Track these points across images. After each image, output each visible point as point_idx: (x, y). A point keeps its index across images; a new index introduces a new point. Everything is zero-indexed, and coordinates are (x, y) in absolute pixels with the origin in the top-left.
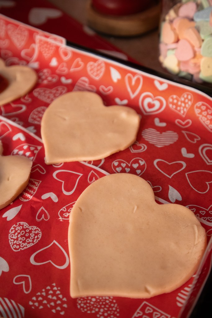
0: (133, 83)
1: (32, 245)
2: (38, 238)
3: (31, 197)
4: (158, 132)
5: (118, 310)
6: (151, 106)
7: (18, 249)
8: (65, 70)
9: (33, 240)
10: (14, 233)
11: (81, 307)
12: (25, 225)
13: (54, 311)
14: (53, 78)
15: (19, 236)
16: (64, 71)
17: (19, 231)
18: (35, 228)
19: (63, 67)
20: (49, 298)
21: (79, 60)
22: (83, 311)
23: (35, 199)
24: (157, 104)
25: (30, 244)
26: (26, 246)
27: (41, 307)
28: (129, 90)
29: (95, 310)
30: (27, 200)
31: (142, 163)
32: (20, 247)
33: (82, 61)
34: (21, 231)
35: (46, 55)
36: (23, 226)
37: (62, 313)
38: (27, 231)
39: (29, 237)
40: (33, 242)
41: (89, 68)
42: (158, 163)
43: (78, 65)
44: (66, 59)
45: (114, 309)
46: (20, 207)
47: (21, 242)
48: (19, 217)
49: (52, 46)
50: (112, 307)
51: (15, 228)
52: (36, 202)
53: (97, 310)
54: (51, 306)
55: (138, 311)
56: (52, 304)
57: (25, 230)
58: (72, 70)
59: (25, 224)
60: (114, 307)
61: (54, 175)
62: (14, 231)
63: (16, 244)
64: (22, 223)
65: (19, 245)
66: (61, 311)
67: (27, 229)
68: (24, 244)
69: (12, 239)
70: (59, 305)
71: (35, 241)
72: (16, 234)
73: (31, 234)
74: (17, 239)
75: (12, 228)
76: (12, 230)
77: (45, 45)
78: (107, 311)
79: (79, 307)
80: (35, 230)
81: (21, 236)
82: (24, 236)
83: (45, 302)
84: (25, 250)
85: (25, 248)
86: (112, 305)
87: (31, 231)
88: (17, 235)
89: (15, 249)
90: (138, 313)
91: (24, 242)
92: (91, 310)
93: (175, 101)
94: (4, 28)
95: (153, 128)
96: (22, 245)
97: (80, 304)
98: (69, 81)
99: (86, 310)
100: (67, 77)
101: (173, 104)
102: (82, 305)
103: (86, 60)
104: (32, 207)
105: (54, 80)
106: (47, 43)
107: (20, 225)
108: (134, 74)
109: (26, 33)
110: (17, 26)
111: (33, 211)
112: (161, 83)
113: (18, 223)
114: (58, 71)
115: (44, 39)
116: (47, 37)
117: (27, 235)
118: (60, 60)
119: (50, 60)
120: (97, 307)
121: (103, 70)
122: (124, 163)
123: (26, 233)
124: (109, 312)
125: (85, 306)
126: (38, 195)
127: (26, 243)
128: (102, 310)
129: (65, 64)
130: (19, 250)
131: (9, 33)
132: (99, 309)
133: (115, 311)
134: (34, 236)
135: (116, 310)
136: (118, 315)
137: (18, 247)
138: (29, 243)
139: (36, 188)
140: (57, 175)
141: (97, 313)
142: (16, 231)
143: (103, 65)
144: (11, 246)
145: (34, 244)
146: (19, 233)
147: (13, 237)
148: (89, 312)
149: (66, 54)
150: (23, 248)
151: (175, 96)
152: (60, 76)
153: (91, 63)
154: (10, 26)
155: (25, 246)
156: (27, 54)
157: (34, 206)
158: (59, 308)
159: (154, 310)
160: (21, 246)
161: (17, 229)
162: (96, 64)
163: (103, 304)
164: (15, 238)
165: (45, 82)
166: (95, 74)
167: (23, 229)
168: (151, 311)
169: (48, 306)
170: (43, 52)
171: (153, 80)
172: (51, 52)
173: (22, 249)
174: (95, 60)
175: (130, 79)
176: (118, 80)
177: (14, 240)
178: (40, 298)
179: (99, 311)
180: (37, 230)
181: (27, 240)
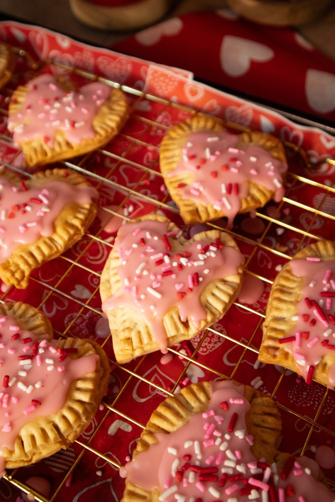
5: (333, 401)
7: (206, 352)
9: (219, 339)
22: (297, 405)
25: (217, 343)
26: (214, 347)
29: (309, 403)
32: (207, 349)
39: (213, 337)
47: (207, 344)
53: (312, 403)
65: (206, 347)
68: (211, 345)
69: (195, 342)
79: (292, 401)
84: (214, 351)
85: (213, 349)
89: (203, 352)
91: (210, 343)
92: (306, 403)
96: (209, 346)
97: (292, 399)
102: (295, 399)
117: (210, 335)
120: (310, 400)
125: (298, 401)
127: (212, 344)
128: (316, 403)
130: (208, 352)
132: (314, 401)
133: (329, 403)
135: (331, 402)
136: (334, 406)
137: (205, 349)
138: (215, 343)
141: (312, 406)
145: (222, 343)
146: (201, 334)
148: (304, 405)
150: (211, 349)
155: (212, 347)
160: (208, 348)
163: (315, 397)
164: (199, 340)
173: (211, 351)
179: (314, 404)
180: (219, 326)
181: (212, 341)
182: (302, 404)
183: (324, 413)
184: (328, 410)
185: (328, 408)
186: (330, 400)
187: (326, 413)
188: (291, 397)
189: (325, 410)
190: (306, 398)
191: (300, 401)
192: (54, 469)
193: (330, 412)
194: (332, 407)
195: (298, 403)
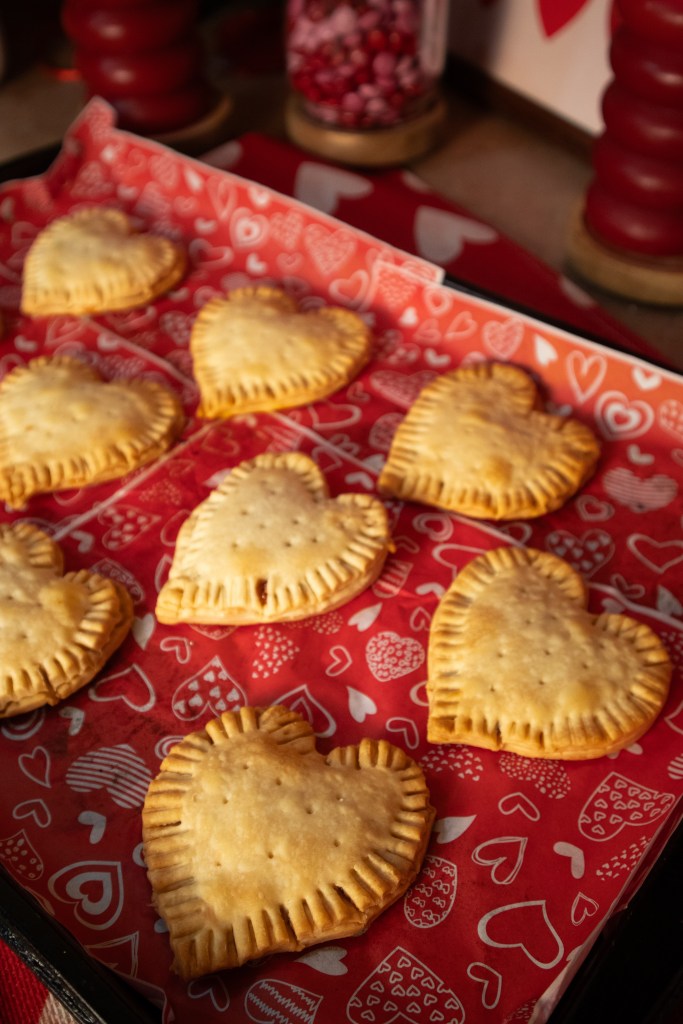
0: (585, 369)
1: (409, 670)
2: (418, 660)
3: (396, 591)
4: (637, 479)
5: (569, 782)
6: (620, 419)
7: (386, 678)
8: (435, 335)
9: (412, 662)
10: (376, 652)
11: (507, 771)
12: (393, 638)
13: (461, 775)
14: (408, 350)
15: (385, 655)
16: (432, 337)
17: (383, 649)
18: (410, 641)
19: (429, 328)
20: (451, 758)
21: (465, 316)
22: (511, 776)
23: (406, 594)
24: (634, 418)
25: (406, 669)
26: (400, 672)
27: (439, 769)
28: (574, 384)
29: (530, 777)
30: (389, 596)
31: (605, 540)
32: (390, 674)
33: (474, 318)
34: (387, 647)
35: (392, 300)
36: (389, 638)
37: (476, 779)
38: (399, 646)
39: (403, 657)
40: (411, 666)
41: (486, 334)
42: (638, 544)
43: (462, 327)
44: (437, 311)
45: (562, 780)
46: (378, 607)
47: (390, 666)
48: (381, 623)
49: (408, 284)
50: (559, 777)
51: (376, 643)
52: (407, 599)
53: (534, 777)
54: (456, 768)
55: (603, 784)
56: (458, 765)
57: (394, 645)
58: (451, 335)
59: (393, 636)
60: (561, 777)
61: (436, 553)
62: (374, 649)
63: (382, 669)
64: (387, 634)
65: (388, 670)
66: (474, 775)
67: (397, 643)
68: (397, 669)
69: (373, 661)
70: (468, 766)
71: (415, 664)
72: (380, 653)
73: (405, 652)
74: (383, 661)
75: (370, 644)
76: (371, 648)
77: (393, 280)
78: (551, 782)
79: (503, 770)
80: (413, 646)
81: (390, 656)
82: (394, 655)
83: (445, 762)
84: (399, 679)
85: (399, 675)
86: (559, 774)
87: (404, 648)
88: (382, 655)
89: (382, 677)
90: (602, 788)
91: (396, 665)
92: (525, 776)
93: (674, 413)
94: (298, 229)
95: (625, 467)
96: (393, 671)
97: (504, 767)
98: (444, 360)
99: (515, 775)
100: (440, 350)
101: (668, 417)
102: (509, 768)
103: (482, 317)
104: (401, 609)
105: (413, 356)
106: (397, 277)
107: (383, 638)
108: (588, 353)
109: (351, 247)
110: (332, 230)
111: (405, 614)
112: (647, 375)
113: (380, 635)
114: (417, 337)
115: (391, 267)
116: (399, 262)
117: (399, 653)
118: (423, 313)
119: (401, 312)
120: (533, 773)
121: (518, 339)
122: (569, 538)
123: (396, 650)
124: (554, 784)
126: (410, 586)
127: (400, 668)
128: (542, 779)
129: (435, 323)
130: (389, 679)
131: (309, 241)
132: (539, 775)
133: (563, 783)
134: (413, 656)
135: (565, 782)
136: (569, 789)
137: (385, 674)
138: (404, 667)
139: (405, 576)
140: (443, 554)
141: (534, 782)
142: (378, 649)
143: (520, 330)
144: (374, 673)
145: (414, 670)
146: (384, 652)
147: (376, 659)
148: (521, 778)
149: (437, 302)
150: (395, 675)
151: (674, 403)
152: (423, 347)
153: (493, 324)
154: (311, 228)
155: (397, 672)
156: (341, 290)
157: (405, 605)
158: (469, 771)
159: (629, 785)
160: (391, 671)
161: (379, 645)
162: (503, 327)
163: (542, 770)
164: (379, 659)
165: (393, 360)
166: (500, 346)
167: (390, 644)
168: (625, 786)
169: (451, 767)
170: (388, 294)
171: (629, 369)
172: (406, 295)
173: (395, 677)
174: (502, 319)
175: (577, 364)
176: (552, 364)
177: (378, 663)
178: (436, 758)
179: (538, 780)
180: (416, 645)
181: (400, 663)
182: (518, 776)
183: (551, 796)
184: (558, 793)
185: (559, 790)
186: (566, 780)
187: (555, 796)
188: (504, 764)
189: (554, 792)
190: (527, 769)
191: (517, 771)
192: (119, 802)
193: (560, 796)
194: (565, 789)
195: (512, 773)
